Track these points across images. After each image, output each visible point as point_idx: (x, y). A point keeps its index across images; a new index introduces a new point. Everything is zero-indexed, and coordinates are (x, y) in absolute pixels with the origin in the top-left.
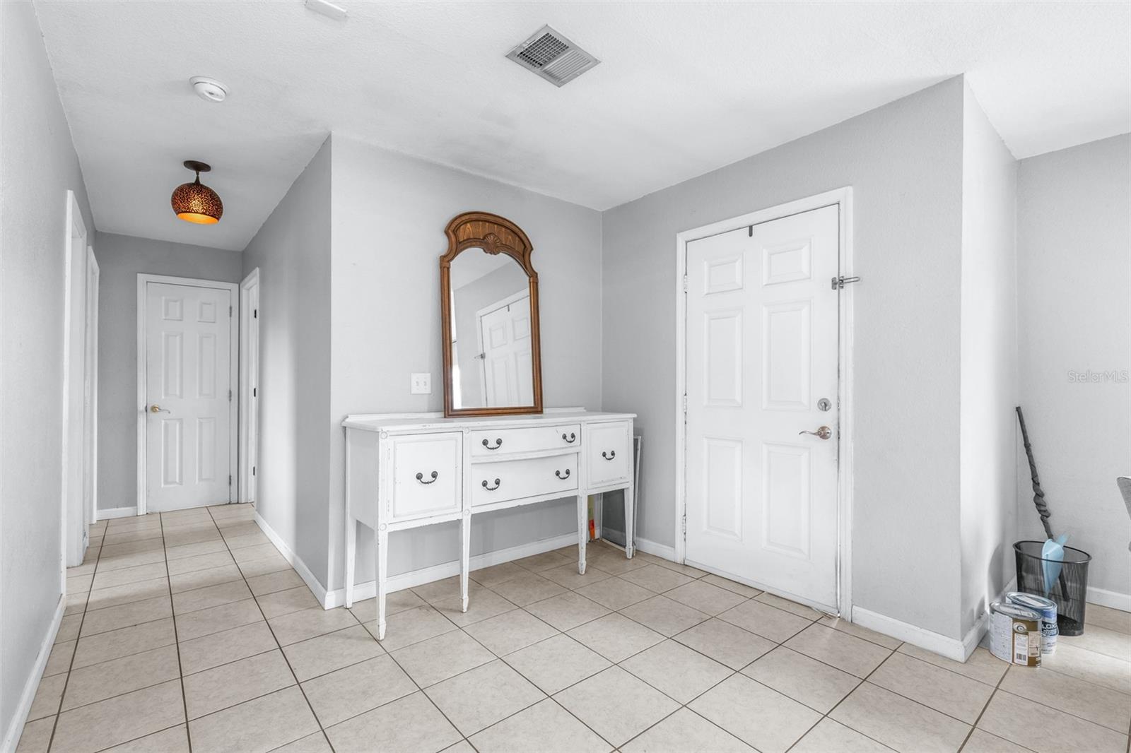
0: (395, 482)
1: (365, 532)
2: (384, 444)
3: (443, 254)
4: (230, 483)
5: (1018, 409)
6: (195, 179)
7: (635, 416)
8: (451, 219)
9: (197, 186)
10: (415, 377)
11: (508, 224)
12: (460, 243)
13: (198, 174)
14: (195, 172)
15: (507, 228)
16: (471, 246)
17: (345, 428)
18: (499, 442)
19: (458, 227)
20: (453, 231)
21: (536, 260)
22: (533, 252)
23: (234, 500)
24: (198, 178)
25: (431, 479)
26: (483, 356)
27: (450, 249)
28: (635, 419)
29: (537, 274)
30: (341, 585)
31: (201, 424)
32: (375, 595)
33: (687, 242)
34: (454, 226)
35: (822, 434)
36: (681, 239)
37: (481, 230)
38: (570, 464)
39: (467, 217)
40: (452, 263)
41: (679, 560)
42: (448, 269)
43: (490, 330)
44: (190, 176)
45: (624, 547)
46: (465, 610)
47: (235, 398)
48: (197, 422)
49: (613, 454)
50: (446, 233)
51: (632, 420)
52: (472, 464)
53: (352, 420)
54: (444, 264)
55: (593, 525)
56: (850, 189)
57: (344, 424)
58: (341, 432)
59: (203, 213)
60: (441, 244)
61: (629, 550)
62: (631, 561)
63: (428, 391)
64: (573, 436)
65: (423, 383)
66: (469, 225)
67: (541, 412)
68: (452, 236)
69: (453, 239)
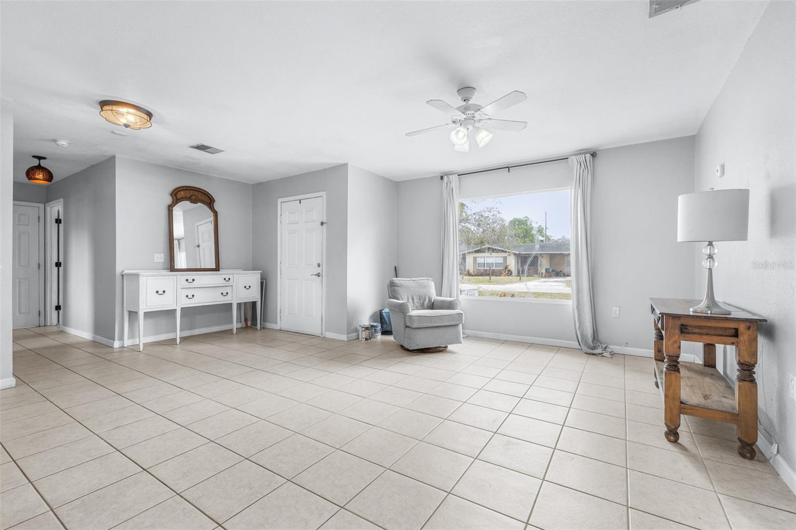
0: (146, 294)
1: (133, 314)
2: (142, 280)
3: (170, 204)
4: (39, 315)
5: (395, 267)
6: (38, 163)
7: (261, 272)
8: (172, 190)
9: (39, 167)
10: (156, 255)
11: (202, 191)
12: (178, 199)
13: (39, 161)
14: (38, 160)
15: (202, 192)
16: (184, 200)
17: (123, 275)
18: (193, 280)
19: (177, 193)
20: (175, 195)
21: (216, 206)
22: (215, 203)
23: (42, 323)
24: (40, 163)
25: (162, 293)
26: (198, 246)
27: (173, 203)
28: (261, 273)
29: (217, 212)
30: (121, 338)
31: (20, 282)
32: (138, 343)
33: (281, 202)
34: (175, 192)
35: (318, 275)
36: (279, 201)
37: (188, 194)
38: (229, 290)
39: (181, 188)
40: (174, 208)
41: (279, 329)
42: (172, 210)
43: (202, 233)
44: (36, 162)
45: (256, 326)
46: (178, 343)
47: (42, 268)
48: (17, 280)
49: (250, 287)
50: (171, 195)
51: (260, 274)
52: (182, 288)
53: (126, 272)
54: (170, 209)
55: (247, 320)
56: (325, 193)
57: (122, 274)
58: (121, 277)
59: (44, 180)
60: (169, 200)
61: (259, 327)
62: (259, 331)
63: (162, 261)
64: (229, 279)
65: (160, 258)
66: (182, 192)
67: (219, 270)
68: (174, 197)
69: (175, 198)
